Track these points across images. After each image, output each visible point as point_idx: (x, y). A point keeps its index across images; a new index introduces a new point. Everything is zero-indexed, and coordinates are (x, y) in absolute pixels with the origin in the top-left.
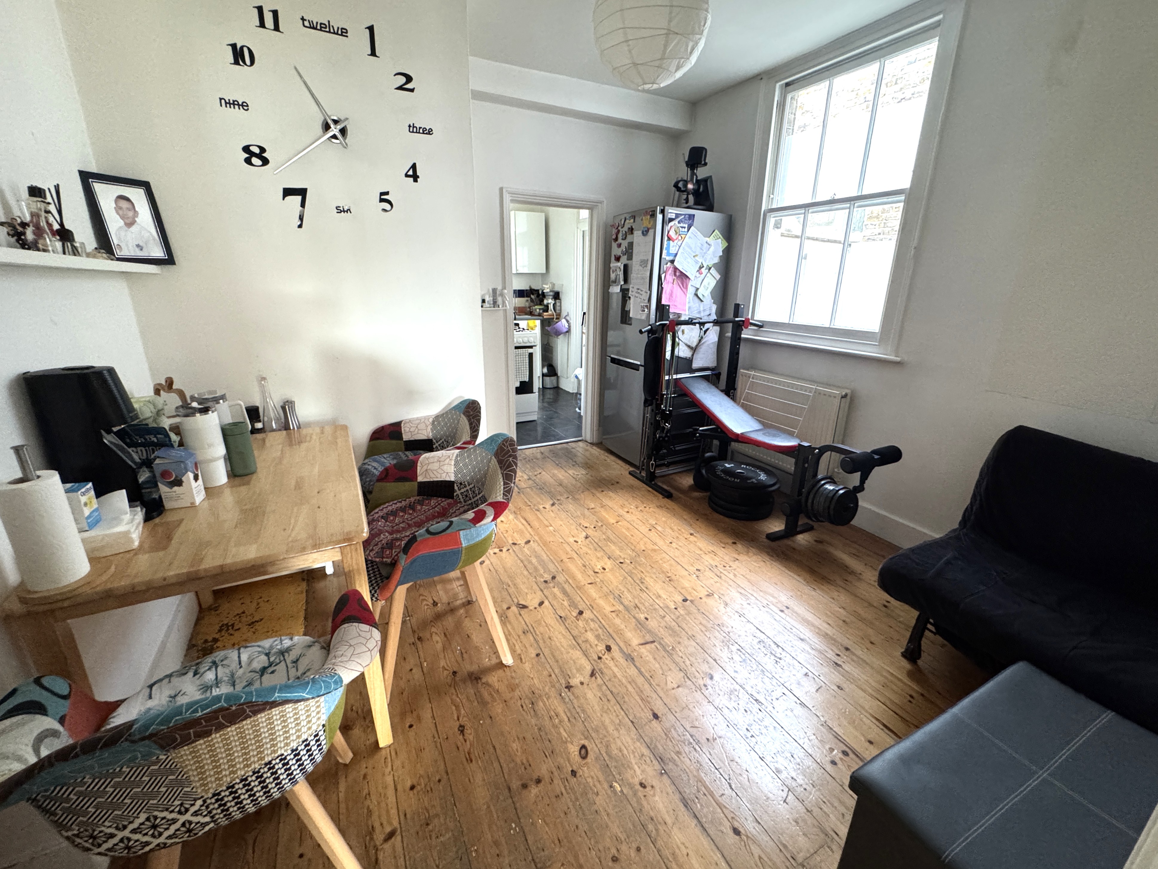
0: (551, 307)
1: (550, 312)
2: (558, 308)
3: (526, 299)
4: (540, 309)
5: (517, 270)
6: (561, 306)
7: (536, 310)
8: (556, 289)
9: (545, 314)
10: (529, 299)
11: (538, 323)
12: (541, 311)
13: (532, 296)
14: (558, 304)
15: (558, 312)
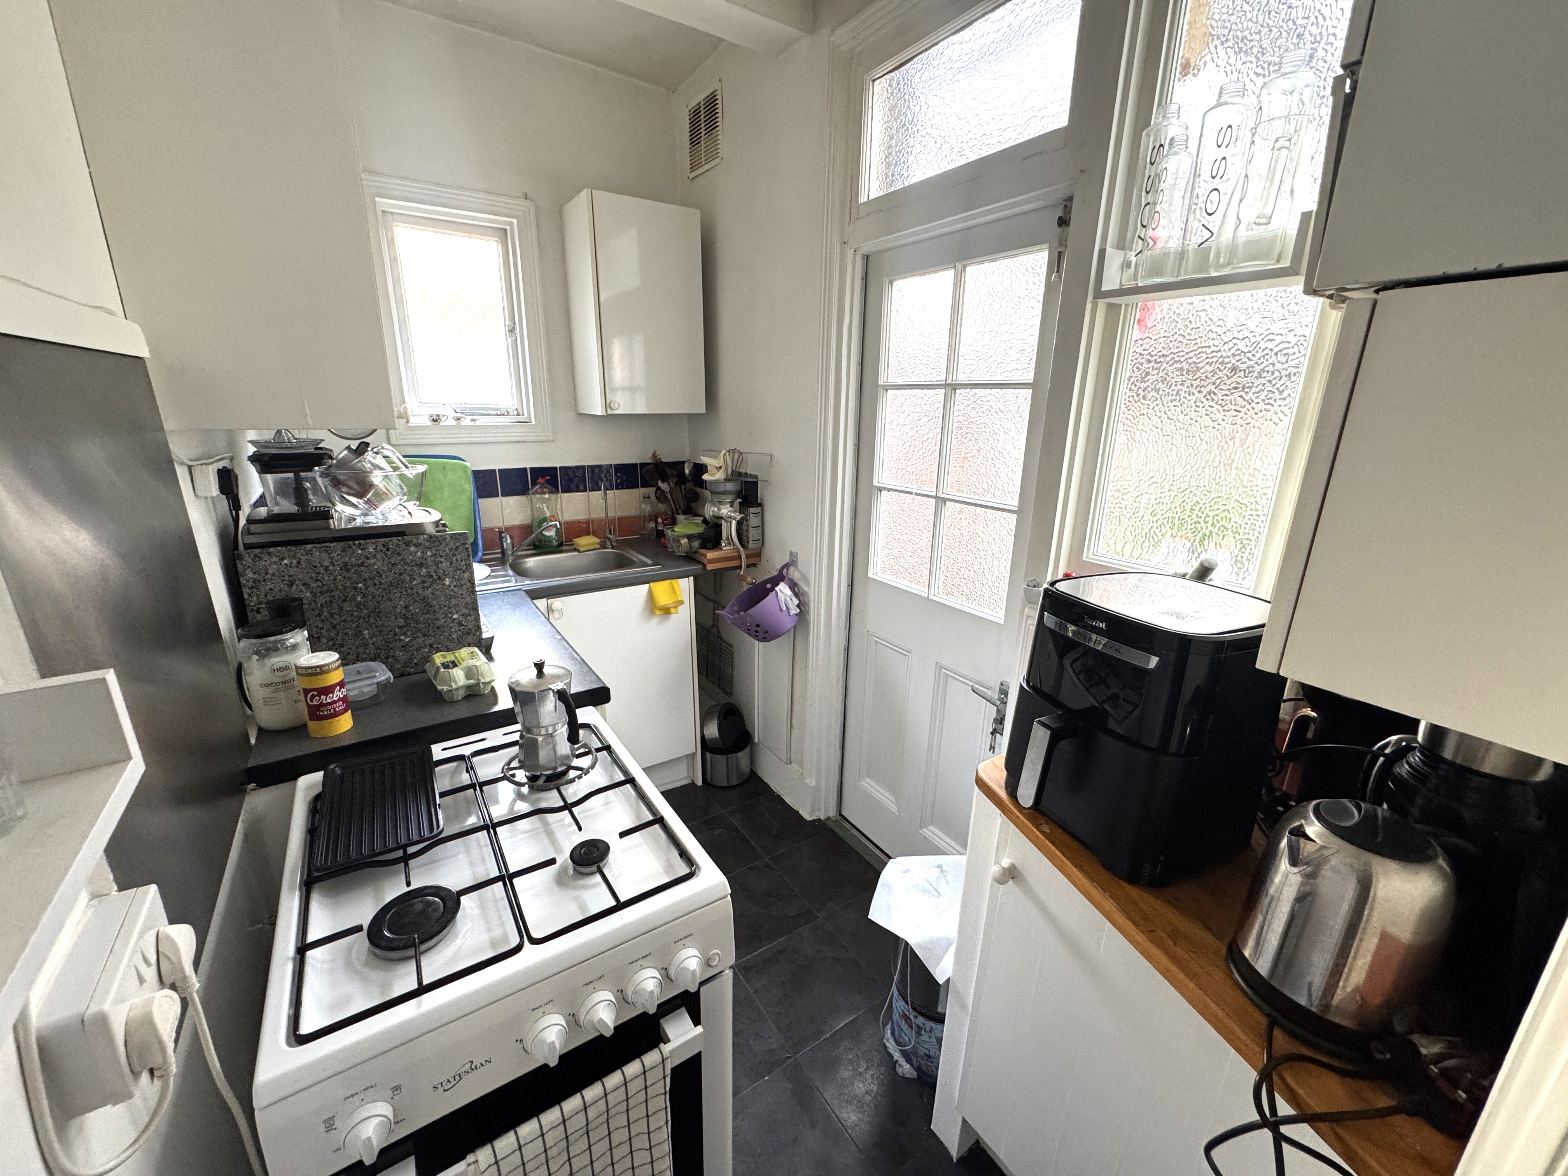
0: (730, 530)
1: (726, 549)
2: (753, 534)
3: (642, 491)
4: (690, 537)
5: (607, 405)
6: (762, 527)
7: (677, 540)
8: (750, 469)
9: (711, 555)
10: (651, 491)
11: (685, 586)
12: (696, 544)
13: (664, 486)
14: (754, 521)
15: (751, 545)
